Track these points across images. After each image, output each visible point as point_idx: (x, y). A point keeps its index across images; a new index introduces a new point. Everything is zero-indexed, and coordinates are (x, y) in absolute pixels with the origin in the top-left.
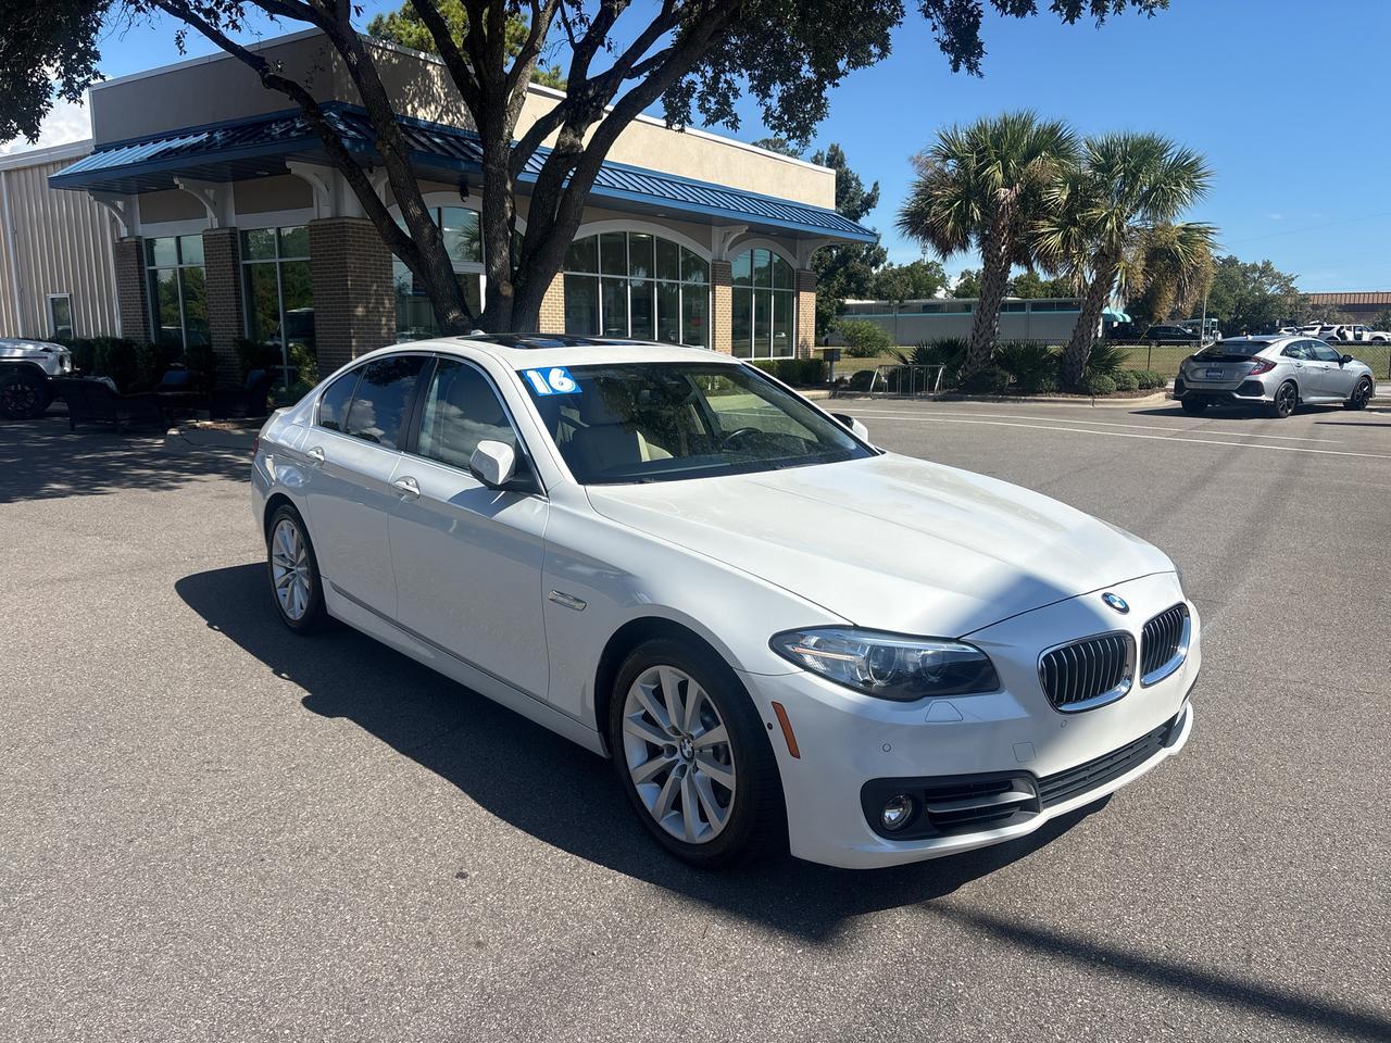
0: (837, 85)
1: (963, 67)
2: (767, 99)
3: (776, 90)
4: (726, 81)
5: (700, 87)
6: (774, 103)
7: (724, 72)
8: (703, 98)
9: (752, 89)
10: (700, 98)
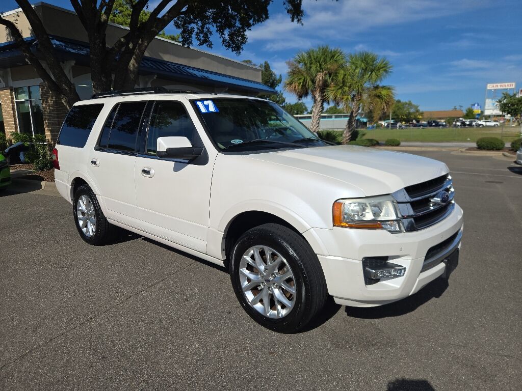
0: (250, 30)
1: (296, 20)
2: (223, 36)
3: (227, 32)
4: (207, 28)
5: (196, 30)
6: (226, 37)
7: (206, 24)
8: (197, 35)
9: (217, 31)
10: (196, 35)
